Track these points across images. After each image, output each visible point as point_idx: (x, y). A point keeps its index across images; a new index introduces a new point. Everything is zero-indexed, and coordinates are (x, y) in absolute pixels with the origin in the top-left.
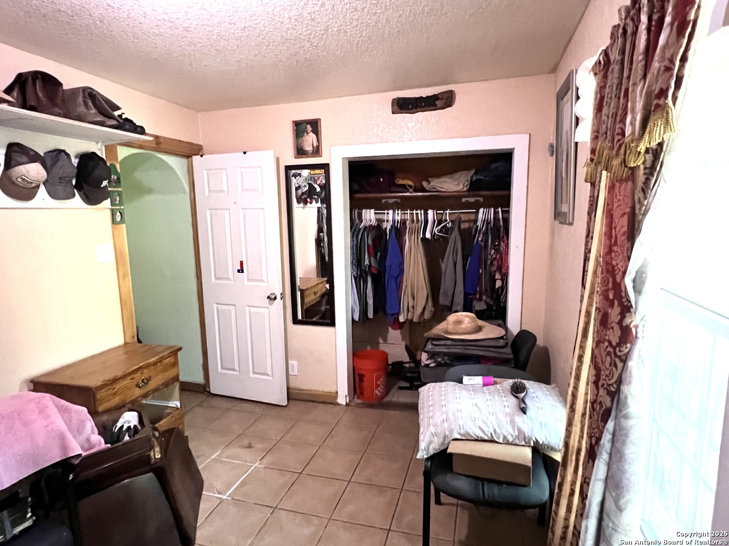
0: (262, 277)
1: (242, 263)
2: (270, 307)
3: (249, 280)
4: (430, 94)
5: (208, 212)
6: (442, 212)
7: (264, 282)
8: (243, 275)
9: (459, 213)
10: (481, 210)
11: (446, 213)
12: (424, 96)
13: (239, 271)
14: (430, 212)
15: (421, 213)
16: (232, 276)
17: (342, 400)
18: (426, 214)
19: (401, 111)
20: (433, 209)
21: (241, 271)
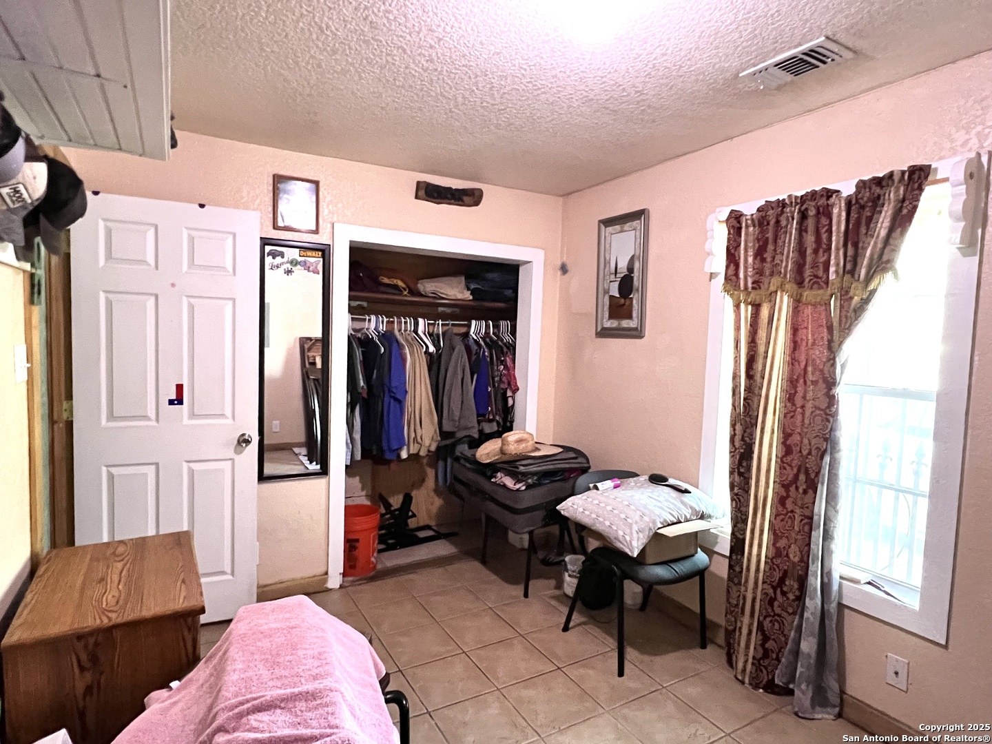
0: (223, 409)
1: (180, 388)
2: (237, 458)
3: (193, 415)
4: (461, 187)
5: (102, 296)
6: (433, 322)
7: (227, 418)
8: (182, 409)
9: (453, 325)
10: (474, 322)
11: (438, 324)
12: (454, 188)
13: (171, 402)
14: (421, 321)
15: (410, 321)
16: (154, 412)
17: (334, 581)
18: (416, 324)
19: (427, 198)
20: (424, 318)
21: (179, 400)
